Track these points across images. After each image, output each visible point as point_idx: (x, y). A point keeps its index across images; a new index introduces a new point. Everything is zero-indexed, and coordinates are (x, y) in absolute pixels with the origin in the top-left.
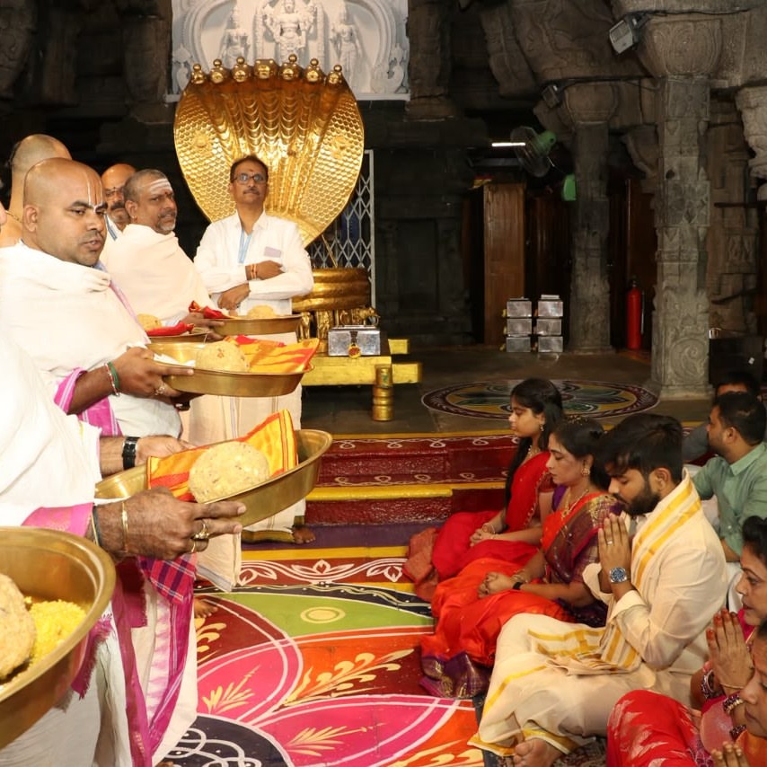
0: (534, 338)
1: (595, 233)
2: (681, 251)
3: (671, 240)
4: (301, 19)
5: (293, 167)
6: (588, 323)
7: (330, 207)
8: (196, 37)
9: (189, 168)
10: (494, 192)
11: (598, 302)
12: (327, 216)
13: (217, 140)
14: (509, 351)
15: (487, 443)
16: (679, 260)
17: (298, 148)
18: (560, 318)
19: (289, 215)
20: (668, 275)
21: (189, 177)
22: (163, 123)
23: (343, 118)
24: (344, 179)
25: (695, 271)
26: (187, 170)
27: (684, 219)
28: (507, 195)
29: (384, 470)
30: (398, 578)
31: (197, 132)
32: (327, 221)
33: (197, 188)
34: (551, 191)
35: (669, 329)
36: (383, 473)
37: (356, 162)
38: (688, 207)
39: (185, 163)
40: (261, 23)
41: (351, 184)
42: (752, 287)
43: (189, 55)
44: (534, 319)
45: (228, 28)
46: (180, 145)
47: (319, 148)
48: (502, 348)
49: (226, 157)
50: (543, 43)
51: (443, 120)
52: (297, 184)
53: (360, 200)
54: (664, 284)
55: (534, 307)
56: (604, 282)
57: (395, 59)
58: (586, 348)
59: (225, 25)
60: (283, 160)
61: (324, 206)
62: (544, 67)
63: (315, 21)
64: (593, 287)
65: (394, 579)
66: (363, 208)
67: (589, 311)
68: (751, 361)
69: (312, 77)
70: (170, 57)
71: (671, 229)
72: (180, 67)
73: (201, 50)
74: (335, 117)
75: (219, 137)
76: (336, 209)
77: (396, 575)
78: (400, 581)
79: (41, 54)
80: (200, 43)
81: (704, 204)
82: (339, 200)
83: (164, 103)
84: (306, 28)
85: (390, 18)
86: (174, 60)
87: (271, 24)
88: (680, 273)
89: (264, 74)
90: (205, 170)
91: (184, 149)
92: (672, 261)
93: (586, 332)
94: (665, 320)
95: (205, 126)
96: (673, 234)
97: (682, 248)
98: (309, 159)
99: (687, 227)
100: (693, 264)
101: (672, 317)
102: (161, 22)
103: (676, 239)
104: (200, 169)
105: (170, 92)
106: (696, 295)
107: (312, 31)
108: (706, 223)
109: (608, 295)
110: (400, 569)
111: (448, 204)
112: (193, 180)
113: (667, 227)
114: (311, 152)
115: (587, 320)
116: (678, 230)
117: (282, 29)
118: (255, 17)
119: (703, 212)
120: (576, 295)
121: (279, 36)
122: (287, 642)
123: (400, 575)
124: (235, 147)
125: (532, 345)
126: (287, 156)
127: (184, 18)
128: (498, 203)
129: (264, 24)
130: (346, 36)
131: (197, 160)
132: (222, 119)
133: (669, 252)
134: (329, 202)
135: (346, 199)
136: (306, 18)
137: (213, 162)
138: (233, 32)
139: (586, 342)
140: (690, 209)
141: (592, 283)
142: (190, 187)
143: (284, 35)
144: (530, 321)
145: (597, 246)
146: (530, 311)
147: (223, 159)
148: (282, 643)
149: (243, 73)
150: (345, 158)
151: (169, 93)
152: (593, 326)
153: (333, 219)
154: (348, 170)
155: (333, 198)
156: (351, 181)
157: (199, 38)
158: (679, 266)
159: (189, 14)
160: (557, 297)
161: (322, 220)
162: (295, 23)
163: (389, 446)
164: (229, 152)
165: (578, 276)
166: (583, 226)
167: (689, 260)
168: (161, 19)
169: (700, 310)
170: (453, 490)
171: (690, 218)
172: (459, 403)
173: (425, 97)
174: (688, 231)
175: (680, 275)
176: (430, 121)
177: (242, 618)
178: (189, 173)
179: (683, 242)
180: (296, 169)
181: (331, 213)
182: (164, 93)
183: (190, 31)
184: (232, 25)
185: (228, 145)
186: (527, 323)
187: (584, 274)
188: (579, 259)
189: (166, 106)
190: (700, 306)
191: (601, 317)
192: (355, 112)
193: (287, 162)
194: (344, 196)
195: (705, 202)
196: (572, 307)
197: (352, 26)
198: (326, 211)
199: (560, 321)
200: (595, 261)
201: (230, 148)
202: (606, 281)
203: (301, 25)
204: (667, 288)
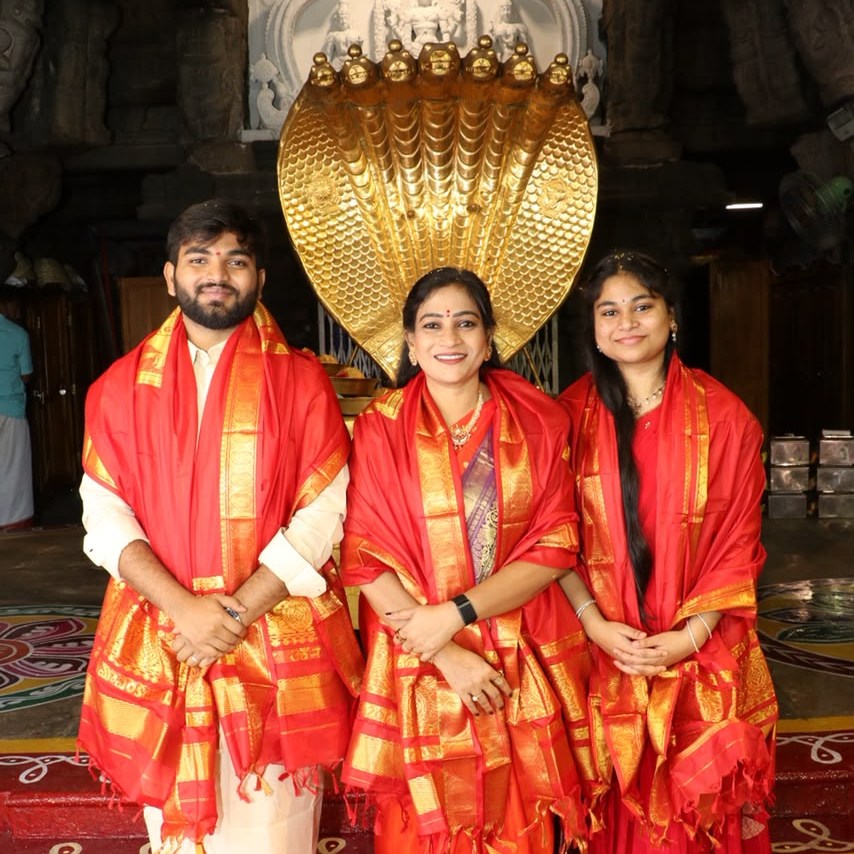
0: (813, 495)
4: (442, 16)
5: (477, 230)
7: (541, 299)
8: (285, 44)
9: (303, 233)
12: (536, 314)
13: (348, 187)
14: (774, 516)
17: (486, 199)
21: (303, 250)
22: (238, 172)
23: (563, 149)
24: (564, 251)
26: (299, 237)
31: (316, 174)
33: (316, 267)
37: (583, 222)
39: (296, 226)
40: (382, 22)
41: (576, 259)
43: (275, 70)
44: (813, 467)
45: (332, 29)
46: (287, 196)
47: (519, 200)
49: (363, 215)
50: (839, 35)
51: (660, 165)
52: (483, 259)
57: (586, 75)
59: (327, 25)
60: (460, 219)
61: (531, 296)
62: (838, 75)
63: (463, 18)
69: (522, 72)
70: (246, 74)
72: (261, 88)
73: (294, 64)
74: (547, 147)
75: (352, 182)
76: (551, 302)
79: (51, 67)
80: (291, 52)
83: (240, 142)
84: (450, 29)
85: (577, 12)
86: (252, 78)
87: (397, 24)
89: (440, 67)
90: (330, 237)
91: (294, 201)
95: (328, 162)
98: (504, 219)
102: (233, 19)
104: (321, 235)
105: (247, 126)
107: (457, 34)
112: (309, 254)
114: (507, 206)
117: (413, 32)
118: (373, 12)
121: (410, 41)
124: (379, 199)
125: (809, 507)
126: (467, 214)
127: (266, 15)
129: (387, 24)
130: (510, 40)
131: (316, 220)
132: (357, 152)
134: (539, 290)
135: (568, 285)
136: (448, 14)
137: (342, 223)
138: (341, 36)
142: (306, 266)
143: (417, 39)
144: (806, 471)
146: (807, 456)
147: (359, 218)
149: (403, 66)
150: (565, 217)
151: (245, 128)
154: (569, 236)
155: (545, 284)
156: (574, 254)
157: (290, 44)
159: (274, 8)
160: (848, 434)
161: (528, 320)
162: (434, 21)
164: (369, 207)
168: (233, 14)
173: (633, 130)
176: (641, 167)
178: (303, 242)
180: (483, 234)
182: (238, 128)
183: (276, 33)
184: (337, 24)
185: (365, 195)
186: (802, 474)
189: (243, 146)
192: (584, 139)
193: (467, 223)
194: (564, 280)
197: (518, 25)
198: (533, 305)
201: (371, 201)
203: (443, 24)
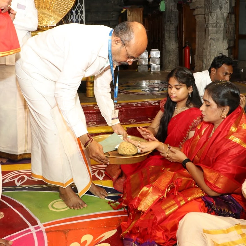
0: (149, 66)
1: (173, 24)
2: (217, 23)
3: (213, 18)
6: (170, 60)
7: (66, 8)
10: (131, 12)
11: (174, 51)
12: (64, 11)
14: (139, 71)
15: (140, 105)
16: (216, 27)
18: (159, 58)
19: (48, 11)
20: (211, 34)
25: (222, 32)
27: (218, 9)
28: (136, 13)
29: (92, 119)
30: (103, 177)
32: (64, 14)
34: (150, 15)
35: (212, 57)
36: (92, 120)
38: (220, 4)
42: (232, 45)
44: (149, 58)
48: (136, 70)
53: (79, 14)
54: (209, 37)
55: (149, 54)
56: (176, 44)
58: (169, 69)
61: (63, 7)
64: (172, 45)
65: (101, 178)
66: (80, 17)
67: (170, 55)
68: (242, 71)
71: (213, 13)
76: (68, 8)
77: (102, 176)
78: (104, 179)
81: (227, 3)
82: (69, 4)
88: (216, 32)
92: (213, 27)
93: (169, 63)
94: (210, 53)
96: (213, 15)
97: (217, 22)
99: (220, 12)
100: (222, 29)
101: (213, 51)
103: (215, 18)
106: (223, 42)
108: (227, 11)
109: (178, 49)
110: (103, 172)
111: (114, 15)
113: (211, 12)
115: (170, 59)
116: (216, 14)
119: (226, 6)
120: (165, 48)
122: (39, 228)
123: (104, 175)
125: (148, 69)
128: (133, 16)
133: (212, 24)
134: (65, 5)
135: (73, 4)
139: (170, 67)
140: (221, 5)
141: (172, 44)
144: (147, 59)
145: (174, 29)
146: (147, 56)
148: (36, 229)
152: (172, 61)
153: (67, 12)
155: (67, 4)
158: (216, 29)
160: (158, 50)
161: (62, 13)
163: (94, 108)
165: (166, 41)
166: (168, 21)
167: (220, 27)
169: (224, 49)
170: (127, 128)
171: (221, 8)
172: (123, 89)
174: (220, 14)
175: (216, 33)
177: (14, 209)
179: (218, 19)
181: (66, 10)
186: (147, 61)
187: (168, 40)
188: (166, 34)
190: (224, 47)
191: (175, 57)
195: (227, 1)
196: (164, 53)
198: (64, 9)
199: (159, 59)
200: (173, 35)
202: (177, 43)
204: (211, 39)
